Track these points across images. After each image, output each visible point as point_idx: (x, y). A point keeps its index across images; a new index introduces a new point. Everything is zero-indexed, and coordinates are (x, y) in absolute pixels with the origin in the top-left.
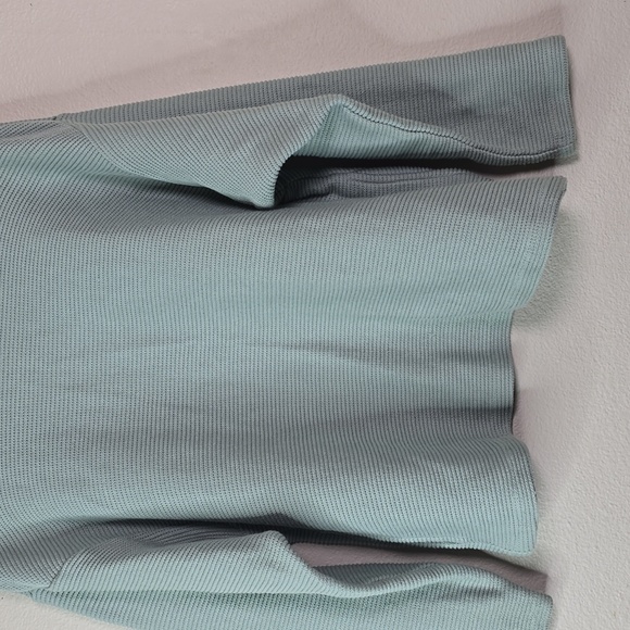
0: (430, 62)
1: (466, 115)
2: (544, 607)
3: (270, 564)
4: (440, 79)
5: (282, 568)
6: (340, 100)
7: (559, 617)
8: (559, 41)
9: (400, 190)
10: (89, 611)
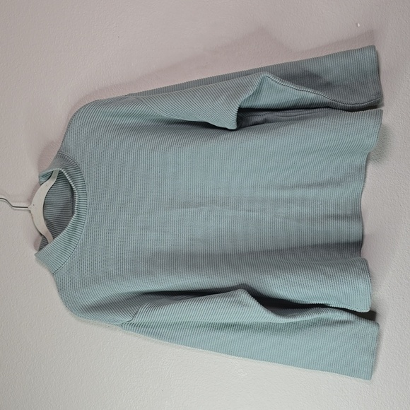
0: (308, 61)
1: (327, 86)
2: (375, 328)
3: (240, 303)
4: (314, 68)
5: (245, 305)
6: (266, 74)
7: (385, 333)
8: (372, 48)
9: (300, 119)
10: (150, 334)
